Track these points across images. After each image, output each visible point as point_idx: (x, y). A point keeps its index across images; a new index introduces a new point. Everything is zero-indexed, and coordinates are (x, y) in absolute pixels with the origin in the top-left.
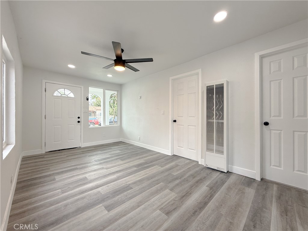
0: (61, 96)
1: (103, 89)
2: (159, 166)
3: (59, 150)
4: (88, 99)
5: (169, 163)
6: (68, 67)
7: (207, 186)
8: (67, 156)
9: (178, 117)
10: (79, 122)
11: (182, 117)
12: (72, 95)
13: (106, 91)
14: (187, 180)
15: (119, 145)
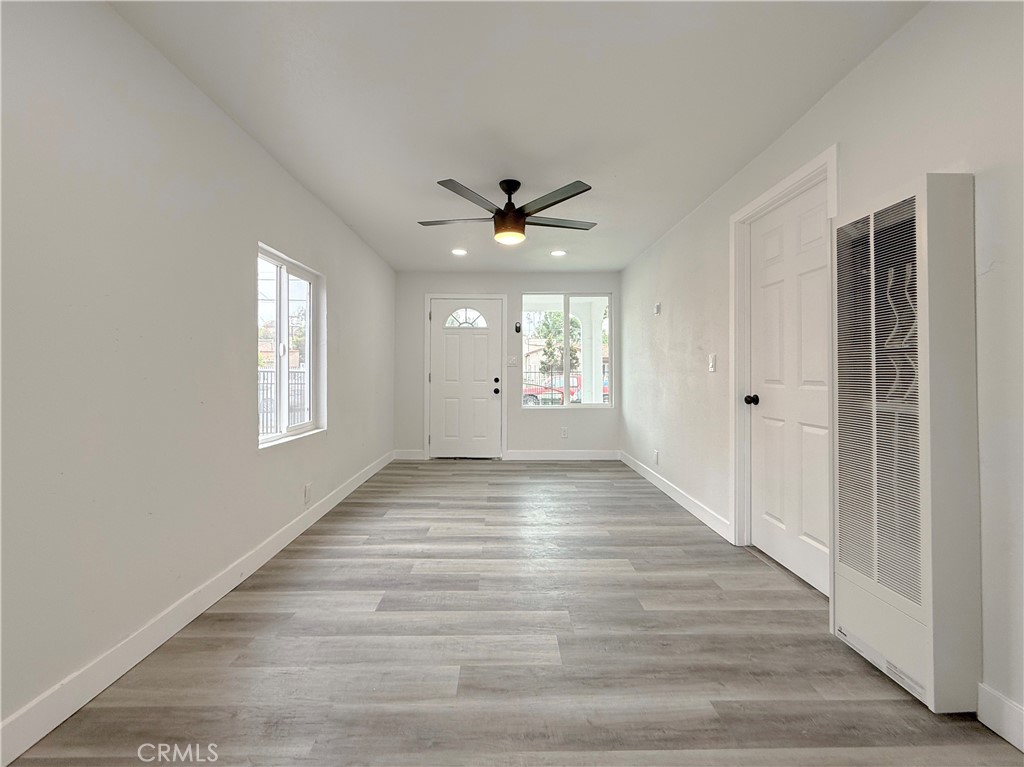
0: (459, 328)
1: (562, 296)
2: (633, 564)
3: (455, 458)
4: (518, 330)
5: (689, 566)
6: (453, 255)
7: (712, 703)
8: (454, 475)
9: (767, 381)
10: (497, 391)
11: (779, 382)
12: (482, 323)
13: (573, 300)
14: (665, 645)
15: (598, 471)
